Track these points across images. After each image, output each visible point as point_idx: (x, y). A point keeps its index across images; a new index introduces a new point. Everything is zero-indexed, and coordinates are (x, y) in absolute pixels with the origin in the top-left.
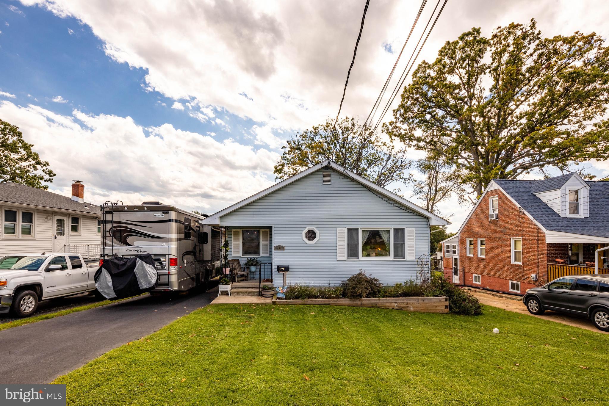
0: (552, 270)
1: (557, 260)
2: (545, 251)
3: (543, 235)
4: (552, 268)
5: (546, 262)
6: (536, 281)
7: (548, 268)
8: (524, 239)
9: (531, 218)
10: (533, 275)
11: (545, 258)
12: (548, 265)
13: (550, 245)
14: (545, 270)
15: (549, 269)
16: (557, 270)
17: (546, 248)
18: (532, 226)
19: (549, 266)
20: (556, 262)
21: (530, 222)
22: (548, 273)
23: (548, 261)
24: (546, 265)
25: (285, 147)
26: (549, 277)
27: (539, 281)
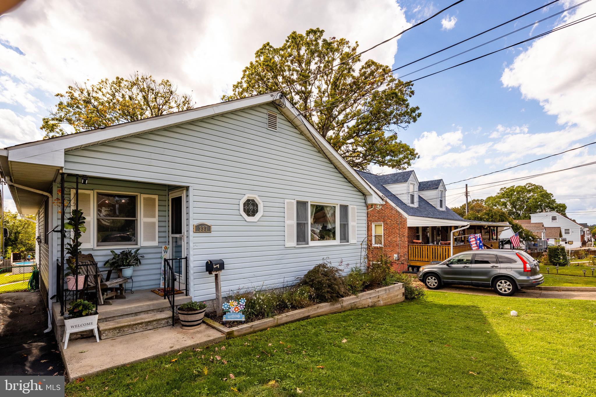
0: (412, 249)
1: (415, 241)
2: (406, 234)
3: (404, 220)
4: (412, 248)
5: (407, 243)
6: (398, 260)
7: (408, 248)
8: (386, 224)
9: (393, 205)
10: (396, 256)
11: (406, 239)
12: (408, 245)
13: (410, 228)
14: (406, 250)
15: (410, 249)
16: (417, 249)
17: (407, 231)
18: (394, 212)
19: (410, 246)
20: (414, 243)
21: (392, 208)
22: (408, 253)
23: (409, 242)
24: (407, 245)
25: (62, 96)
26: (410, 255)
27: (401, 260)
